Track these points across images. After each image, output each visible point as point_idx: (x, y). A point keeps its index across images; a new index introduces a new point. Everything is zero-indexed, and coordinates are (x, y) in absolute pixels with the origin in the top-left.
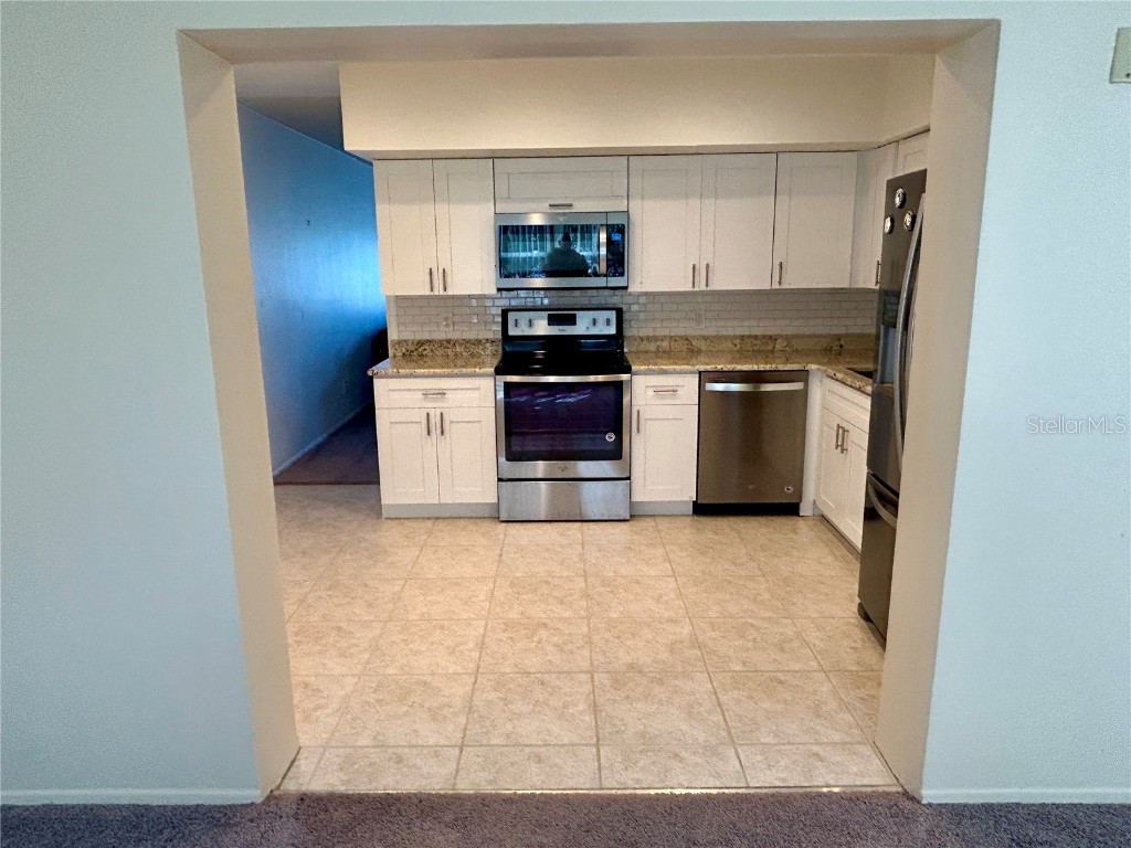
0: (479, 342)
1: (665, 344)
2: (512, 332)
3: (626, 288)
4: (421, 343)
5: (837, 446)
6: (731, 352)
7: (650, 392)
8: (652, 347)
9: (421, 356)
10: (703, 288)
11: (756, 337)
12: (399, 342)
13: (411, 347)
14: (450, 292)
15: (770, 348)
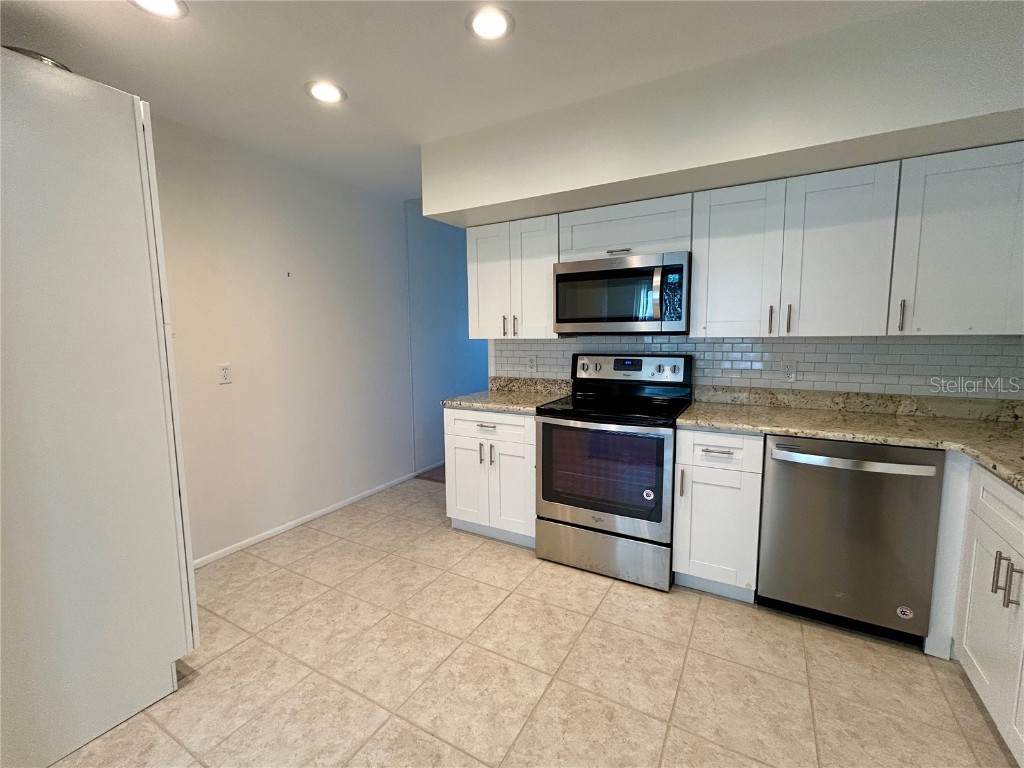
0: (555, 382)
1: (743, 397)
2: (581, 374)
3: (686, 333)
4: (511, 380)
5: (995, 588)
6: (830, 411)
7: (699, 451)
8: (727, 398)
9: (510, 391)
10: (784, 333)
11: (868, 396)
12: (495, 379)
13: (503, 384)
14: (520, 336)
15: (891, 411)
